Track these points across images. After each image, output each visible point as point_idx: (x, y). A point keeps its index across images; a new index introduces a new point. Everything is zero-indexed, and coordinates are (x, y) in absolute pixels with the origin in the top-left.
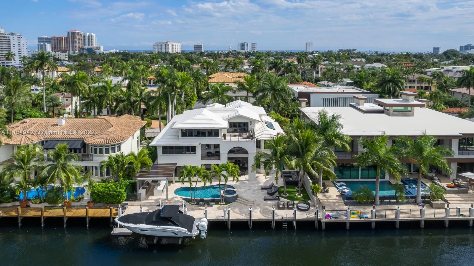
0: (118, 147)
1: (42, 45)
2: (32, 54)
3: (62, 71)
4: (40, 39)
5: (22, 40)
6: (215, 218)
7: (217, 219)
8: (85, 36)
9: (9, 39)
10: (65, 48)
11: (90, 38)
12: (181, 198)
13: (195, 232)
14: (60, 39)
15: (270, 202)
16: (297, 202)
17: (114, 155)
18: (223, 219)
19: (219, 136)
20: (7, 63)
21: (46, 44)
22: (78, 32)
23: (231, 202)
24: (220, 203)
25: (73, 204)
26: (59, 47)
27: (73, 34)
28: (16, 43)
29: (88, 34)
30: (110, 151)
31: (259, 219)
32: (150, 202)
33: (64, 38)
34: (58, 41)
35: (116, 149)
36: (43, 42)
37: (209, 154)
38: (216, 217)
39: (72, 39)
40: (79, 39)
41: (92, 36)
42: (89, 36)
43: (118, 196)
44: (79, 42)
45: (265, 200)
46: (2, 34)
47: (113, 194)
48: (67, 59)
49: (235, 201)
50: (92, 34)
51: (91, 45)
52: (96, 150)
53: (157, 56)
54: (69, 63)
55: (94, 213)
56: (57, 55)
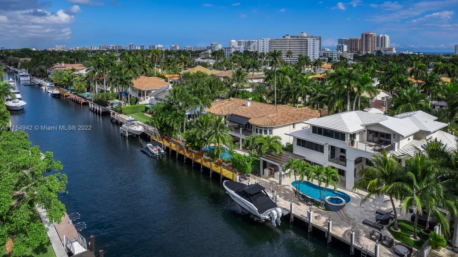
0: (271, 131)
1: (341, 46)
2: (324, 54)
3: (329, 68)
4: (341, 41)
5: (316, 42)
6: (299, 216)
7: (300, 217)
8: (378, 38)
9: (307, 41)
10: (360, 49)
11: (383, 39)
12: (292, 188)
13: (265, 216)
14: (356, 41)
15: (367, 227)
16: (399, 242)
17: (265, 136)
18: (304, 220)
19: (345, 141)
20: (293, 60)
21: (344, 45)
22: (371, 33)
23: (331, 211)
24: (319, 206)
25: (224, 164)
26: (354, 48)
27: (367, 35)
28: (312, 44)
29: (381, 35)
30: (263, 132)
31: (337, 236)
32: (266, 182)
33: (359, 39)
34: (354, 42)
35: (268, 131)
36: (342, 43)
37: (341, 158)
38: (301, 215)
39: (365, 40)
40: (372, 40)
41: (385, 37)
42: (382, 37)
43: (244, 167)
44: (372, 43)
45: (364, 223)
46: (305, 37)
47: (242, 164)
48: (352, 58)
49: (336, 211)
50: (386, 35)
51: (383, 46)
52: (257, 129)
53: (417, 58)
54: (353, 62)
55: (227, 174)
56: (344, 55)
